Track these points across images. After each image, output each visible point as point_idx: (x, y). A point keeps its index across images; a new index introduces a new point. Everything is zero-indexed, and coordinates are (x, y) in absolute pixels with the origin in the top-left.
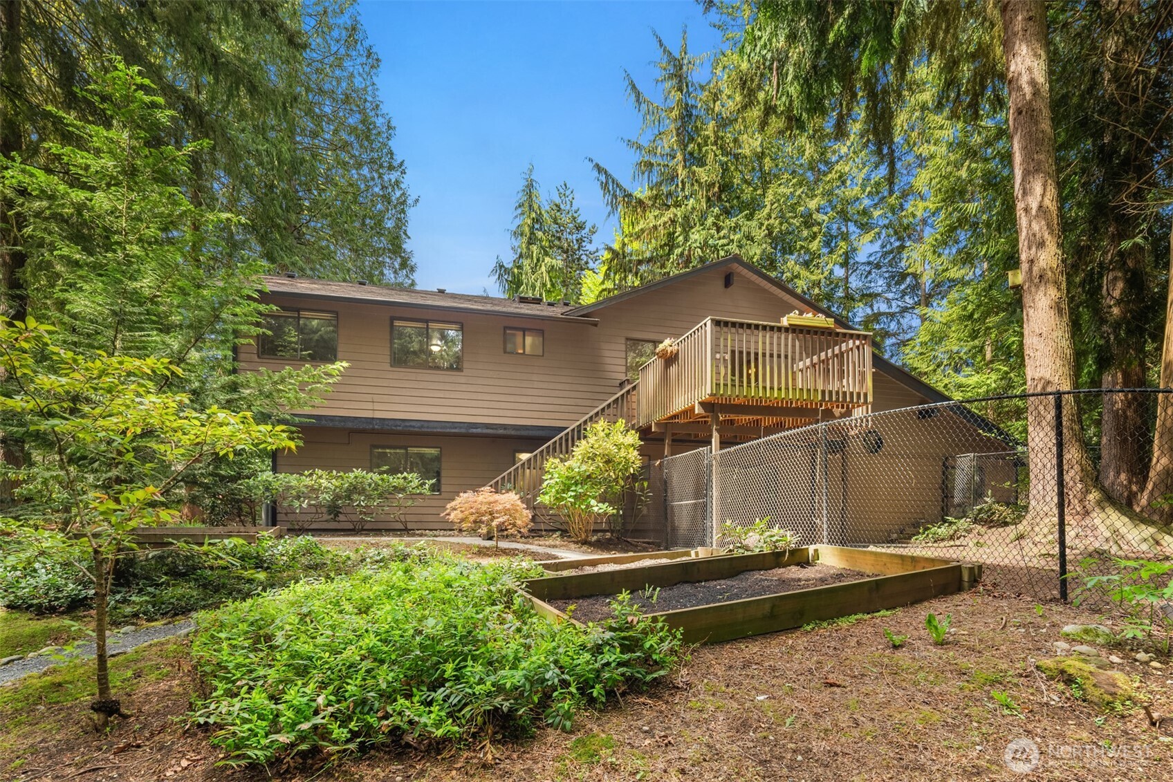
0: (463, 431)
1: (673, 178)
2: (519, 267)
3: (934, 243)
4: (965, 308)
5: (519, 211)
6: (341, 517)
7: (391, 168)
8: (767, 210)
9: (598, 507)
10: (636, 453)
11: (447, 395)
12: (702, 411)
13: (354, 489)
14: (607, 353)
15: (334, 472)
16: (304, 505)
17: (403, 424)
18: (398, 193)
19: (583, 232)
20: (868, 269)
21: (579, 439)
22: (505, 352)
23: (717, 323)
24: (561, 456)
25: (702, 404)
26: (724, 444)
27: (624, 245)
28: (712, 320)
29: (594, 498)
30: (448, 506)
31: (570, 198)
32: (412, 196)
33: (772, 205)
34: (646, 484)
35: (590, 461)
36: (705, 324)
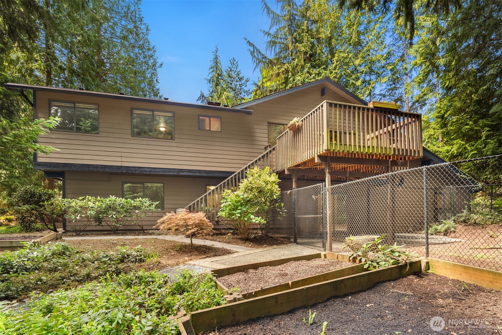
0: (175, 173)
1: (287, 48)
2: (212, 97)
3: (420, 81)
4: (439, 112)
5: (212, 70)
6: (103, 223)
7: (149, 49)
8: (334, 65)
9: (256, 220)
10: (277, 186)
11: (166, 153)
12: (320, 161)
13: (110, 208)
14: (257, 131)
15: (99, 198)
16: (78, 218)
17: (139, 170)
18: (152, 61)
19: (243, 81)
20: (380, 97)
21: (242, 178)
22: (199, 129)
23: (330, 105)
24: (232, 188)
25: (320, 156)
26: (333, 182)
27: (263, 83)
28: (327, 102)
29: (252, 214)
30: (159, 221)
31: (236, 65)
32: (159, 61)
33: (337, 62)
34: (282, 205)
35: (250, 191)
36: (322, 106)
